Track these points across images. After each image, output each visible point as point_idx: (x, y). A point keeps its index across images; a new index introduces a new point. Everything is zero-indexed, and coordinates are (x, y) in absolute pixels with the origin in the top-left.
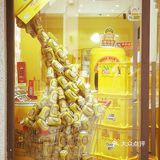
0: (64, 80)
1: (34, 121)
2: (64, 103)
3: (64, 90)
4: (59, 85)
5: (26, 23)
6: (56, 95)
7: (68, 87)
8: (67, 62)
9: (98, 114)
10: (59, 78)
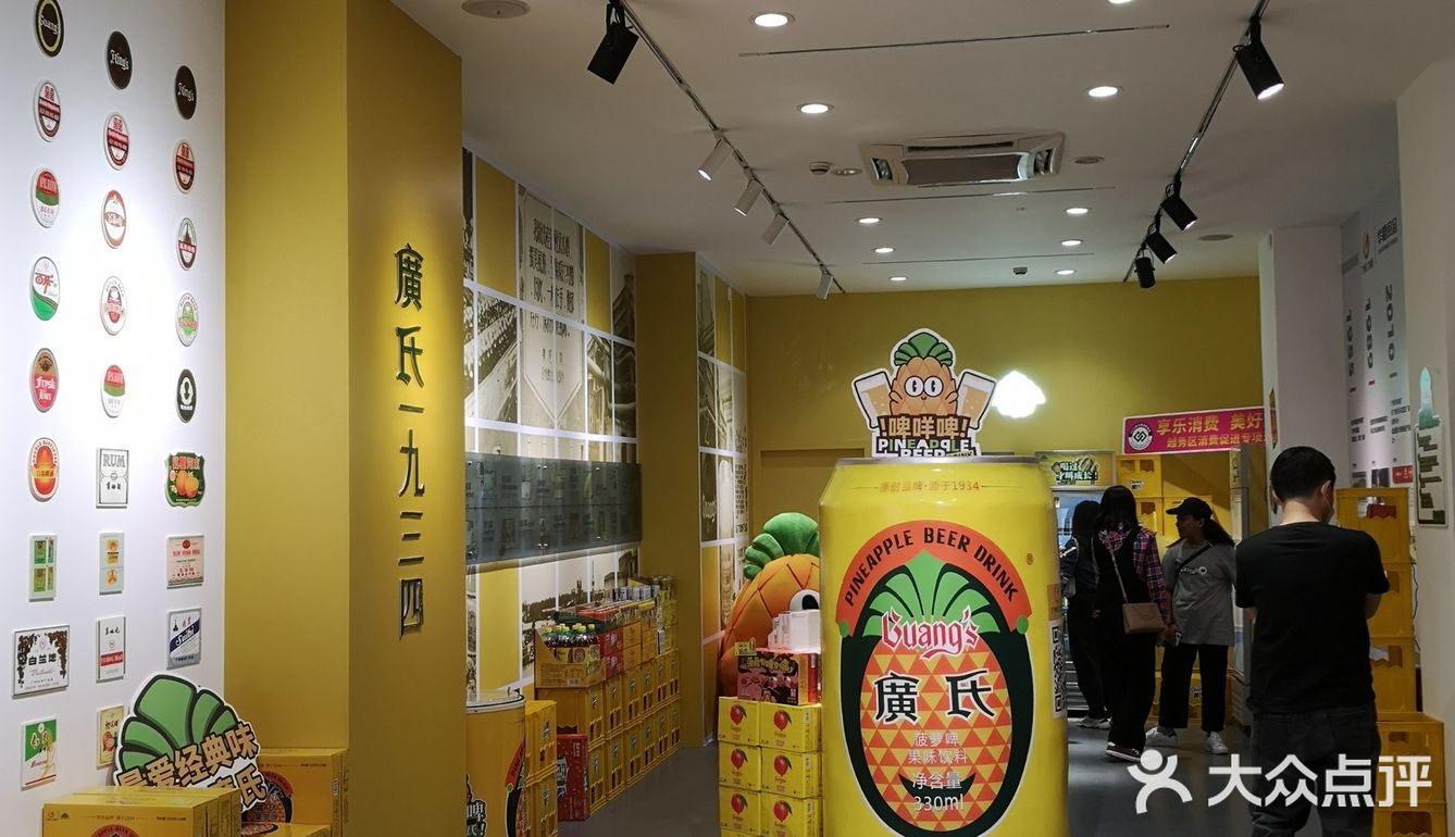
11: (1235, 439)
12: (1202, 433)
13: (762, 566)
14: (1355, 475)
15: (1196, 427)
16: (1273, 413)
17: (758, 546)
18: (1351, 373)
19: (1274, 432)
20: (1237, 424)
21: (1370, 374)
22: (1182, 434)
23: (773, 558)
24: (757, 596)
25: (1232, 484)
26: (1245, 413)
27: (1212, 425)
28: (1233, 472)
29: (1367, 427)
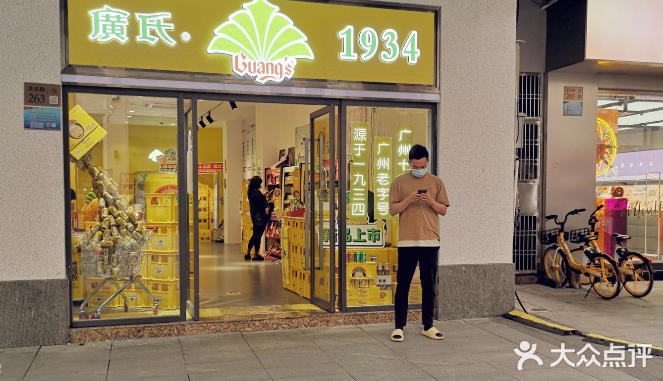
0: (115, 209)
1: (88, 244)
2: (115, 229)
3: (115, 218)
4: (110, 213)
5: (78, 158)
6: (107, 222)
7: (119, 215)
8: (117, 193)
9: (146, 238)
10: (110, 207)
11: (215, 171)
12: (207, 169)
13: (91, 200)
14: (244, 180)
15: (205, 167)
16: (226, 164)
17: (90, 195)
18: (244, 156)
19: (226, 169)
20: (215, 166)
21: (248, 157)
22: (201, 169)
23: (94, 198)
24: (91, 208)
25: (214, 181)
26: (218, 164)
27: (209, 166)
28: (214, 179)
29: (247, 169)
